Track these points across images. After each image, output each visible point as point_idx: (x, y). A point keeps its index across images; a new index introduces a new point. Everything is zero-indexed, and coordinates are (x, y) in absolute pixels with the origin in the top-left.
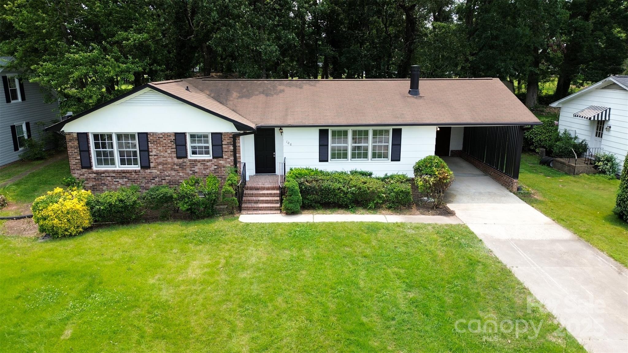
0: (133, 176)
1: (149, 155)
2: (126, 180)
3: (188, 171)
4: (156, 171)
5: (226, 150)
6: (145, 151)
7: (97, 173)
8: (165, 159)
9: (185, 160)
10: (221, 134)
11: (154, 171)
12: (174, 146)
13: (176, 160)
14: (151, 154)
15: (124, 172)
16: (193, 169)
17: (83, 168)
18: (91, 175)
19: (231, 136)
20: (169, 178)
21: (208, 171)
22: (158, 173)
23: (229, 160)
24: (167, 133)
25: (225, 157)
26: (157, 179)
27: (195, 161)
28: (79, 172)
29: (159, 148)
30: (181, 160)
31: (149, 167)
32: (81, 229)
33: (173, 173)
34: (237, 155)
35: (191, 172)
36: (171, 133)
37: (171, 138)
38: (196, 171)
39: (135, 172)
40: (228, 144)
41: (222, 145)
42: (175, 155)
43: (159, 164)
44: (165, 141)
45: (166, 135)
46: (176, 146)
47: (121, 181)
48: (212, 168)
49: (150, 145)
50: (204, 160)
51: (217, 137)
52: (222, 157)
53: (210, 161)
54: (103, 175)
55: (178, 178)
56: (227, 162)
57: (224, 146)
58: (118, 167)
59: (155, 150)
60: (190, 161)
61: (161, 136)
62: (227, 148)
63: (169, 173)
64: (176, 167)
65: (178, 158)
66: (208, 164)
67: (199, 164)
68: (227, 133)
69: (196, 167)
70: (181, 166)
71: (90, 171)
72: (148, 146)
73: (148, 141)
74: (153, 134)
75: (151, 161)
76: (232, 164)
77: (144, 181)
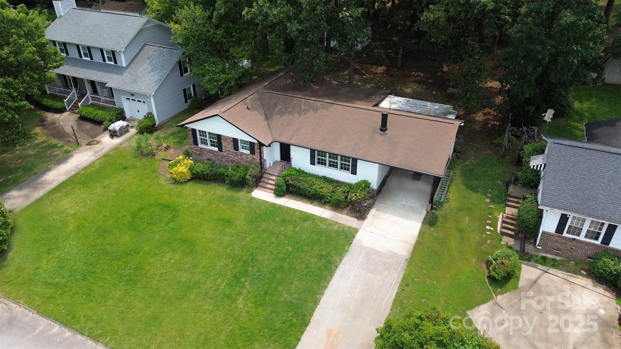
0: (215, 153)
1: (222, 145)
2: (213, 154)
3: (239, 157)
4: (225, 154)
5: (256, 151)
6: (220, 142)
7: (201, 149)
8: (229, 149)
9: (238, 152)
12: (233, 144)
13: (234, 151)
15: (212, 151)
17: (194, 144)
18: (198, 148)
19: (259, 145)
20: (231, 158)
21: (248, 159)
24: (229, 137)
26: (226, 158)
27: (243, 153)
28: (193, 146)
29: (226, 144)
30: (236, 151)
31: (222, 151)
32: (186, 180)
33: (233, 157)
34: (262, 155)
35: (241, 158)
36: (231, 138)
37: (231, 140)
38: (243, 158)
39: (217, 152)
40: (257, 148)
42: (234, 148)
43: (226, 151)
44: (229, 141)
47: (210, 154)
48: (250, 158)
49: (222, 141)
50: (246, 153)
51: (252, 144)
52: (255, 154)
53: (249, 154)
54: (203, 150)
55: (235, 159)
56: (257, 157)
57: (255, 149)
58: (209, 147)
59: (224, 144)
60: (240, 152)
61: (227, 138)
62: (257, 151)
63: (231, 156)
64: (234, 154)
66: (248, 156)
67: (244, 155)
70: (237, 154)
73: (221, 139)
74: (223, 136)
75: (223, 148)
76: (259, 159)
77: (220, 157)
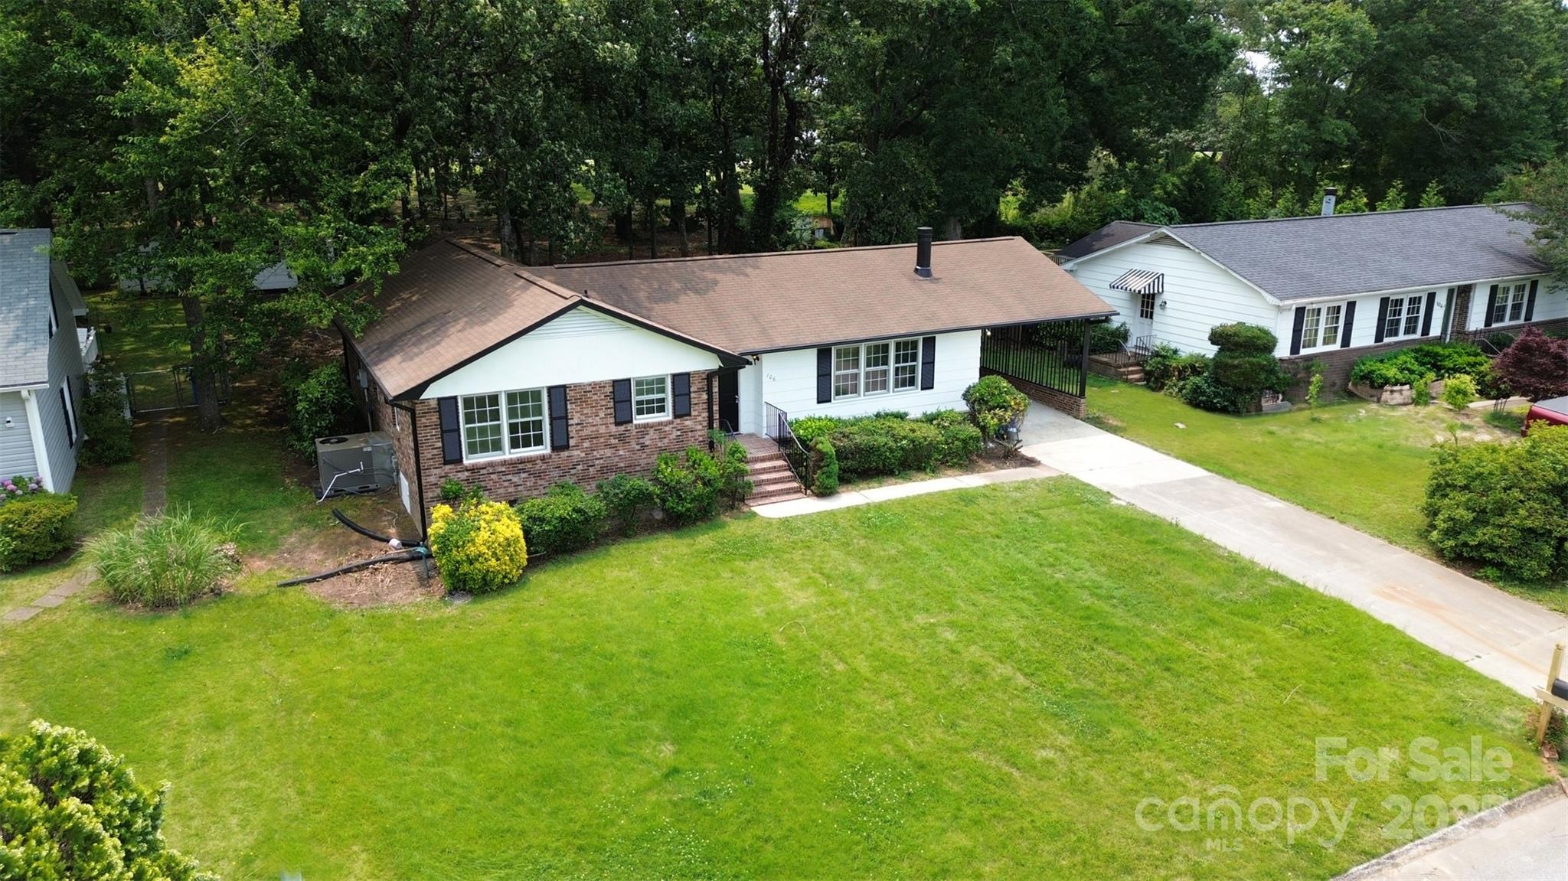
0: (537, 467)
1: (567, 425)
2: (525, 475)
3: (633, 445)
4: (579, 452)
5: (695, 401)
6: (560, 419)
7: (474, 469)
8: (594, 429)
9: (628, 427)
10: (688, 374)
11: (576, 453)
12: (611, 404)
13: (613, 429)
14: (571, 422)
15: (522, 461)
16: (641, 441)
17: (446, 463)
18: (460, 475)
19: (704, 376)
20: (602, 461)
21: (666, 441)
22: (583, 455)
23: (700, 419)
24: (600, 383)
25: (693, 413)
26: (579, 467)
27: (646, 426)
28: (437, 471)
29: (585, 411)
30: (622, 428)
31: (567, 447)
33: (608, 452)
34: (714, 407)
35: (638, 447)
36: (606, 383)
37: (606, 390)
38: (647, 443)
39: (543, 458)
40: (699, 390)
41: (690, 393)
42: (612, 420)
43: (584, 440)
44: (595, 397)
45: (597, 386)
46: (615, 403)
47: (515, 479)
48: (673, 436)
49: (569, 407)
50: (660, 424)
51: (681, 381)
52: (690, 415)
53: (670, 423)
54: (482, 472)
55: (616, 459)
56: (697, 421)
57: (692, 395)
58: (509, 454)
59: (579, 415)
60: (637, 426)
61: (589, 388)
62: (698, 398)
63: (602, 452)
64: (613, 441)
65: (617, 424)
66: (667, 429)
67: (651, 431)
68: (697, 373)
69: (647, 437)
70: (623, 439)
71: (459, 468)
72: (566, 410)
73: (566, 400)
74: (576, 385)
75: (571, 435)
76: (705, 424)
77: (556, 473)
